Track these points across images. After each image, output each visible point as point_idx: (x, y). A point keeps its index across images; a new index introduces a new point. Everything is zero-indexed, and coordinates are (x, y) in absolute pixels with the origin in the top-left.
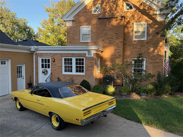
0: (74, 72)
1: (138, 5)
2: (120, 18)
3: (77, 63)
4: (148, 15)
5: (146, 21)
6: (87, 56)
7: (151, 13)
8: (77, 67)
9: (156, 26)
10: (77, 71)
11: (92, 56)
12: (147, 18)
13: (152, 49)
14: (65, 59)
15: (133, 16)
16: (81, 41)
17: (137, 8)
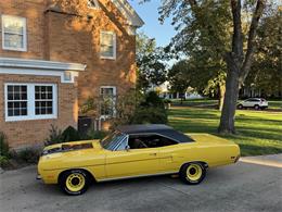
0: (32, 115)
1: (104, 4)
2: (85, 18)
3: (37, 96)
4: (117, 23)
5: (115, 31)
6: (63, 81)
7: (121, 21)
8: (37, 104)
9: (127, 42)
10: (37, 112)
11: (72, 81)
12: (116, 27)
13: (123, 74)
14: (10, 88)
15: (98, 19)
16: (4, 48)
17: (104, 9)
